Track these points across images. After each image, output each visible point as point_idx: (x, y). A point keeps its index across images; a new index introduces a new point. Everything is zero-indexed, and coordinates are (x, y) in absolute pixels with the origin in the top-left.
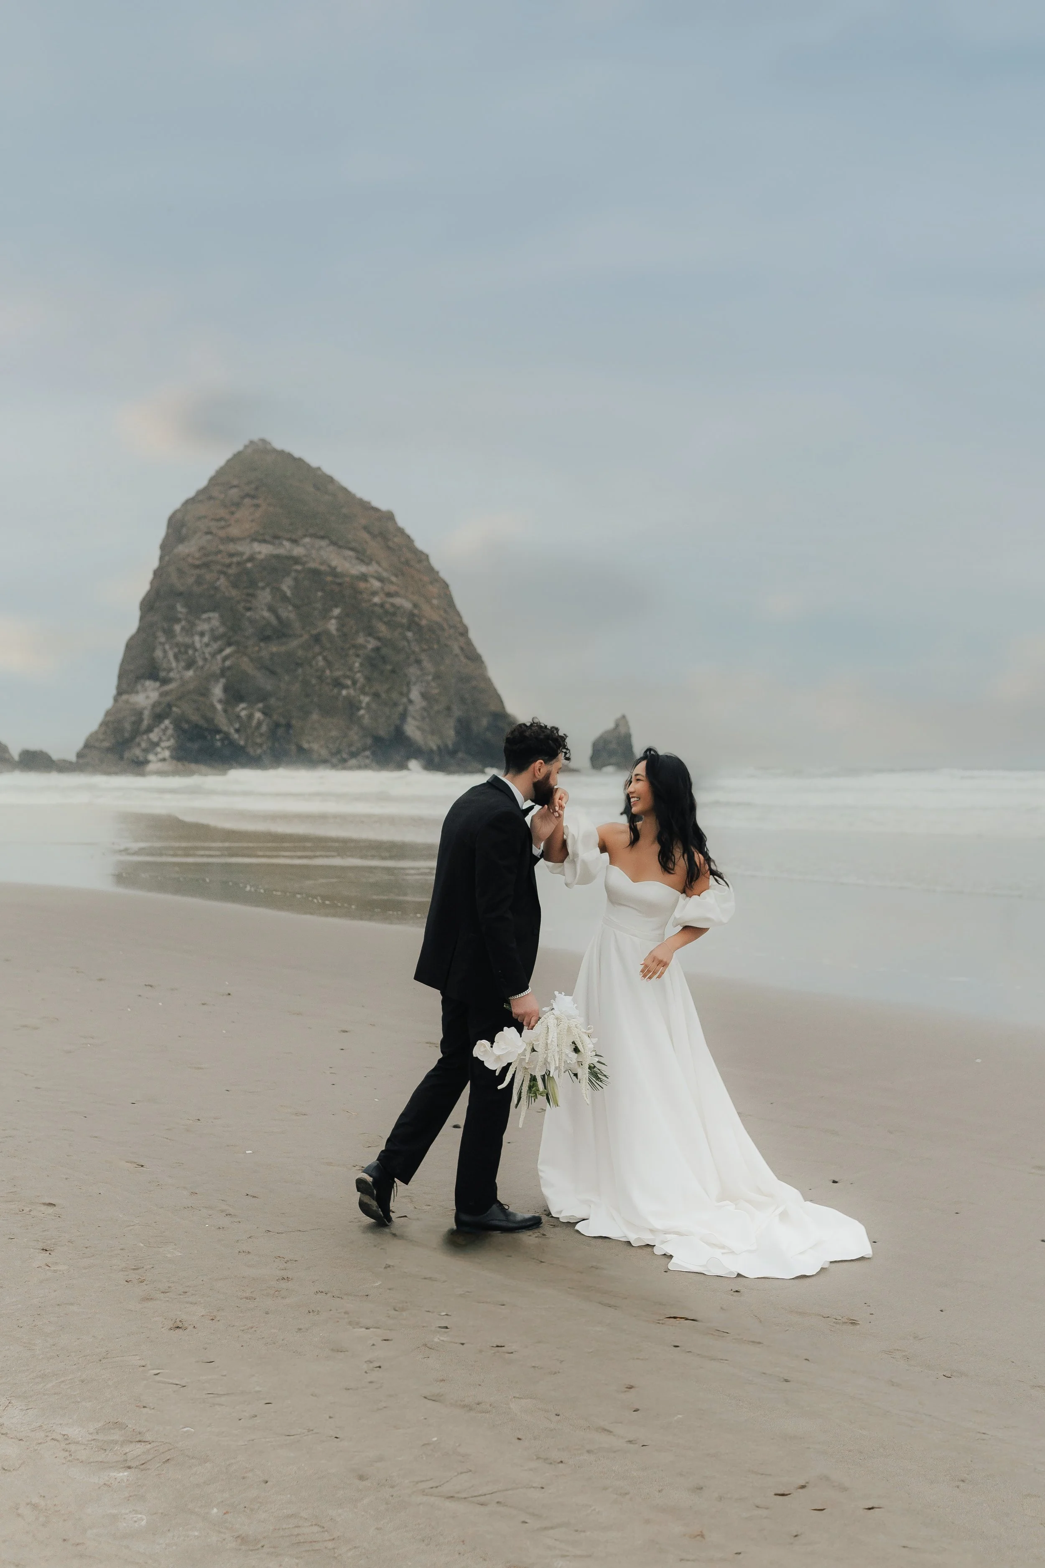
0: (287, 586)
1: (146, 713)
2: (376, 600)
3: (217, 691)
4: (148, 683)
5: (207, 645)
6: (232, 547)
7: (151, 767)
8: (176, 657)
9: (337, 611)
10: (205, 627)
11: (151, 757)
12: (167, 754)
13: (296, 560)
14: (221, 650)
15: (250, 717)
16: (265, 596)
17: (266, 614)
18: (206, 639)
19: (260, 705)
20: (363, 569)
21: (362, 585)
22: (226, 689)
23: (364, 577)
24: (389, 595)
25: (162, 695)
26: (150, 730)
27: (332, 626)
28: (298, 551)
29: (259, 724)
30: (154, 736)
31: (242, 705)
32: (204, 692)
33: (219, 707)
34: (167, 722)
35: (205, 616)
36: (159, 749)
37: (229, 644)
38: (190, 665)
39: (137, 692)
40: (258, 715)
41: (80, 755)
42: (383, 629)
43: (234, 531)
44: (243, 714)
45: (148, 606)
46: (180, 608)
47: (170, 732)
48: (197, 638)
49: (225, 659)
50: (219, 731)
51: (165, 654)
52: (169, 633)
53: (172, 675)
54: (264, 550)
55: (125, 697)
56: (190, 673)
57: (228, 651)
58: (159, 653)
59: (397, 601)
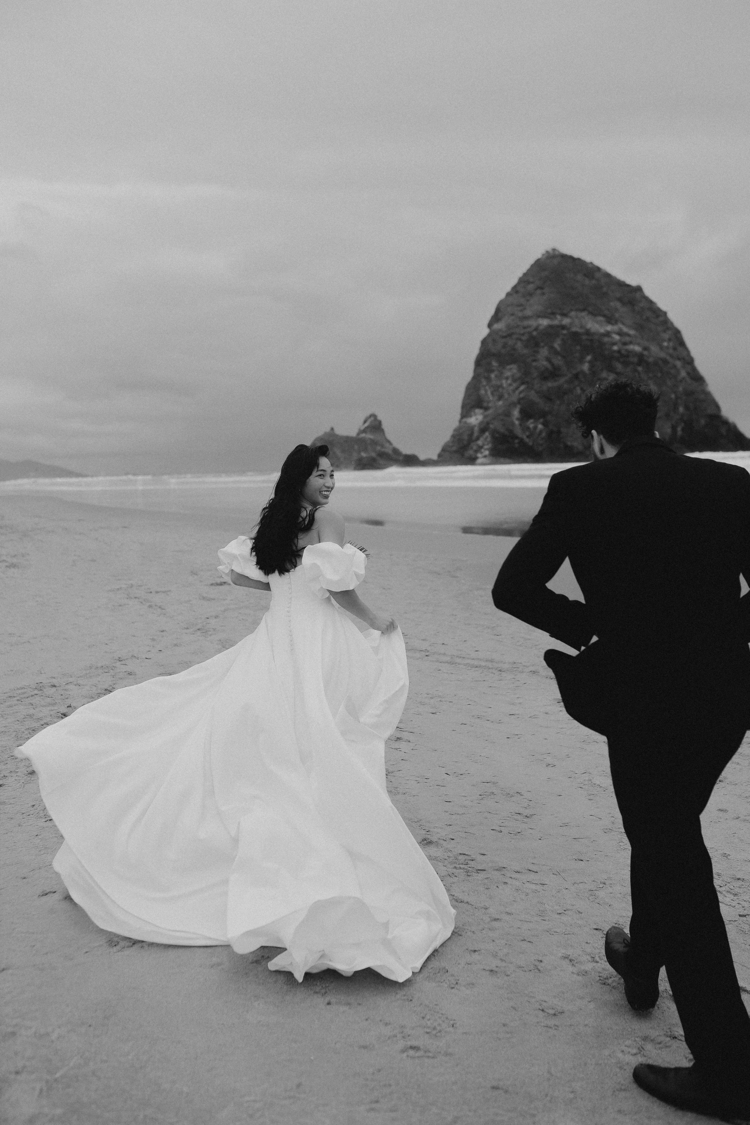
0: (557, 345)
1: (476, 429)
2: (615, 348)
3: (516, 413)
4: (478, 411)
5: (510, 385)
6: (526, 323)
7: (479, 461)
8: (492, 394)
9: (589, 358)
10: (508, 374)
11: (479, 455)
12: (487, 453)
13: (563, 327)
14: (517, 388)
15: (535, 428)
16: (544, 352)
17: (545, 363)
18: (509, 382)
19: (541, 420)
20: (609, 328)
21: (606, 339)
22: (522, 411)
23: (608, 334)
24: (625, 344)
25: (485, 417)
26: (478, 439)
27: (586, 367)
28: (566, 321)
29: (541, 432)
30: (480, 443)
31: (531, 421)
32: (508, 414)
33: (517, 422)
34: (487, 434)
35: (508, 367)
36: (483, 450)
37: (523, 383)
38: (500, 397)
39: (471, 416)
40: (540, 426)
41: (440, 456)
42: (619, 367)
43: (528, 312)
44: (531, 426)
45: (478, 363)
46: (495, 364)
47: (489, 439)
48: (504, 381)
49: (521, 392)
50: (517, 438)
51: (486, 392)
52: (488, 379)
53: (490, 405)
54: (545, 322)
55: (464, 420)
56: (500, 403)
57: (522, 388)
58: (482, 392)
59: (631, 347)
